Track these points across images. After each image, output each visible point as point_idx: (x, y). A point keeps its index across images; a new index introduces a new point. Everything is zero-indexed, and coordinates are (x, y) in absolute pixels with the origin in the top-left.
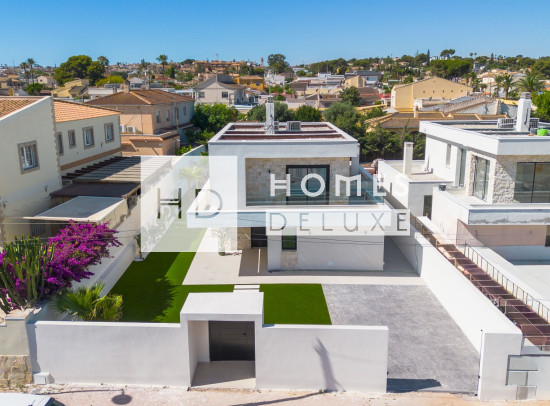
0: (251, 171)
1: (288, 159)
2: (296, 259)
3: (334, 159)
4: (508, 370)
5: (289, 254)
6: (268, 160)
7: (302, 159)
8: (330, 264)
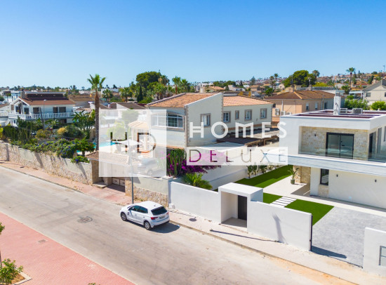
0: (305, 134)
1: (327, 129)
2: (328, 191)
3: (357, 131)
4: (380, 255)
5: (323, 187)
6: (315, 128)
7: (336, 129)
8: (350, 198)
